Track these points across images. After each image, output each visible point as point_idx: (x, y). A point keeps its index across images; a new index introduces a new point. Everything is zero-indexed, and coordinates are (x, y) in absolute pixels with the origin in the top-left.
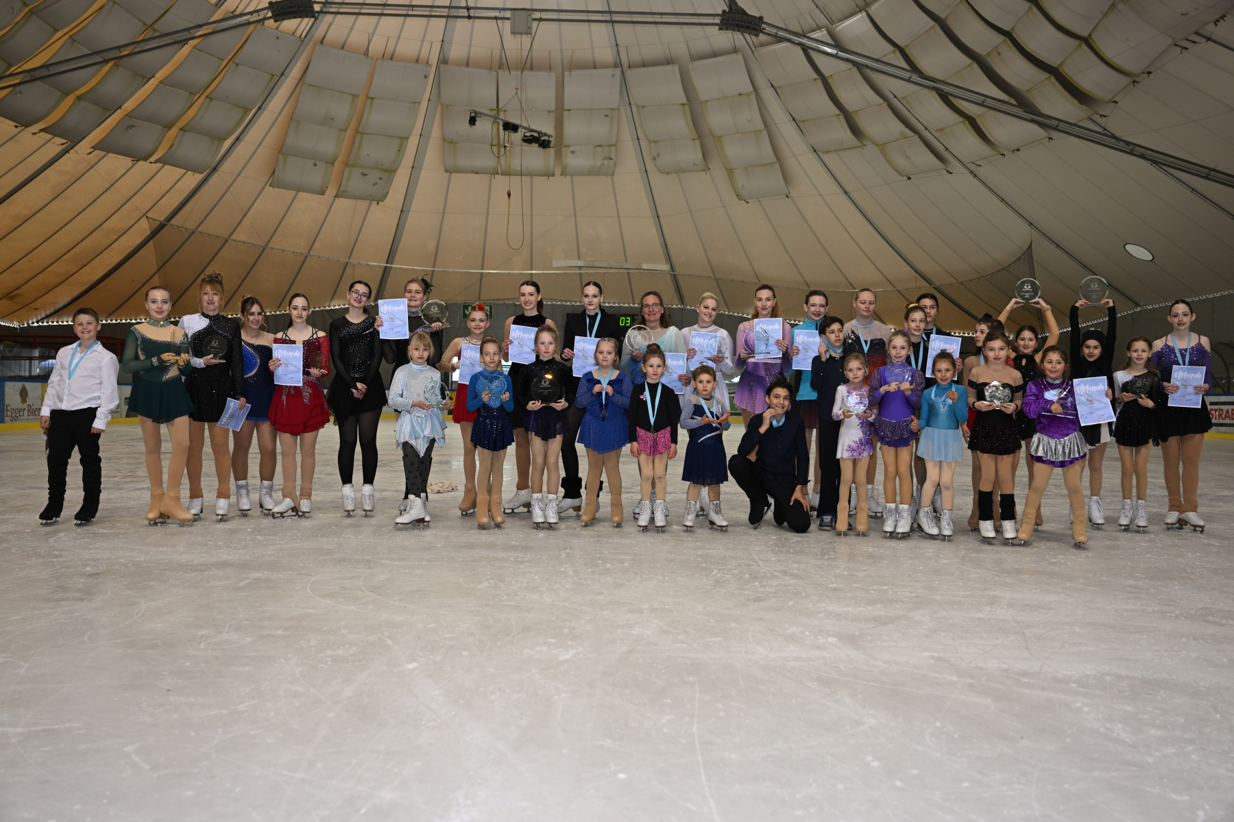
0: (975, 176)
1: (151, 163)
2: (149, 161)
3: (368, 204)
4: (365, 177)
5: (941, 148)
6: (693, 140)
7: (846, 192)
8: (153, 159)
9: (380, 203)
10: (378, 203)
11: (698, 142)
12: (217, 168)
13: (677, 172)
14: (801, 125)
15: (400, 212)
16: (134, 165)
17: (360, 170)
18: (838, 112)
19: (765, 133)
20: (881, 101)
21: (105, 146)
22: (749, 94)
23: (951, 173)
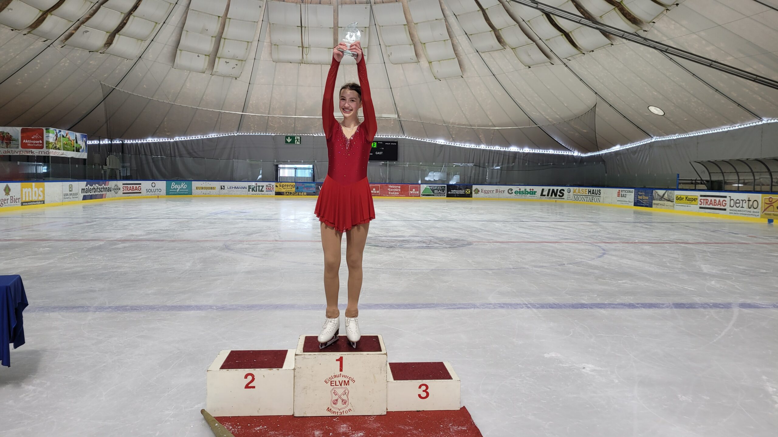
0: (566, 66)
1: (101, 53)
2: (99, 52)
3: (230, 80)
4: (228, 64)
5: (548, 51)
6: (410, 45)
7: (494, 75)
8: (101, 51)
10: (236, 80)
11: (413, 46)
12: (141, 57)
13: (401, 64)
14: (470, 37)
15: (248, 84)
16: (91, 54)
17: (225, 60)
18: (491, 29)
19: (450, 41)
20: (515, 23)
22: (441, 19)
23: (553, 64)
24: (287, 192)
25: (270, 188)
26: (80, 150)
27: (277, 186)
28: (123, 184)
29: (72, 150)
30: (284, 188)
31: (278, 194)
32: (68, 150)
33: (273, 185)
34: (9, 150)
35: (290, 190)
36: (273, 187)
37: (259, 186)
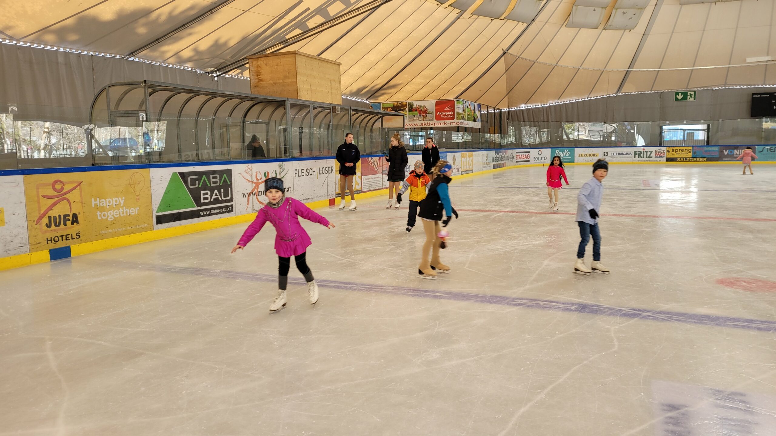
1: (501, 20)
2: (500, 19)
3: (623, 32)
4: (625, 14)
8: (502, 18)
9: (631, 30)
10: (630, 31)
12: (534, 20)
15: (642, 35)
16: (492, 21)
17: (623, 10)
21: (478, 13)
24: (681, 158)
25: (660, 153)
26: (477, 120)
27: (668, 151)
28: (517, 153)
29: (472, 120)
30: (678, 154)
31: (668, 160)
32: (470, 121)
33: (664, 150)
34: (426, 122)
35: (685, 155)
36: (663, 152)
37: (647, 152)
